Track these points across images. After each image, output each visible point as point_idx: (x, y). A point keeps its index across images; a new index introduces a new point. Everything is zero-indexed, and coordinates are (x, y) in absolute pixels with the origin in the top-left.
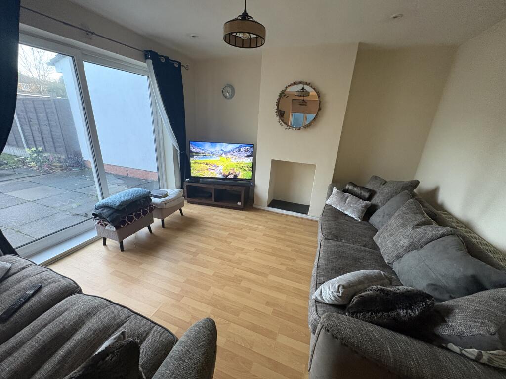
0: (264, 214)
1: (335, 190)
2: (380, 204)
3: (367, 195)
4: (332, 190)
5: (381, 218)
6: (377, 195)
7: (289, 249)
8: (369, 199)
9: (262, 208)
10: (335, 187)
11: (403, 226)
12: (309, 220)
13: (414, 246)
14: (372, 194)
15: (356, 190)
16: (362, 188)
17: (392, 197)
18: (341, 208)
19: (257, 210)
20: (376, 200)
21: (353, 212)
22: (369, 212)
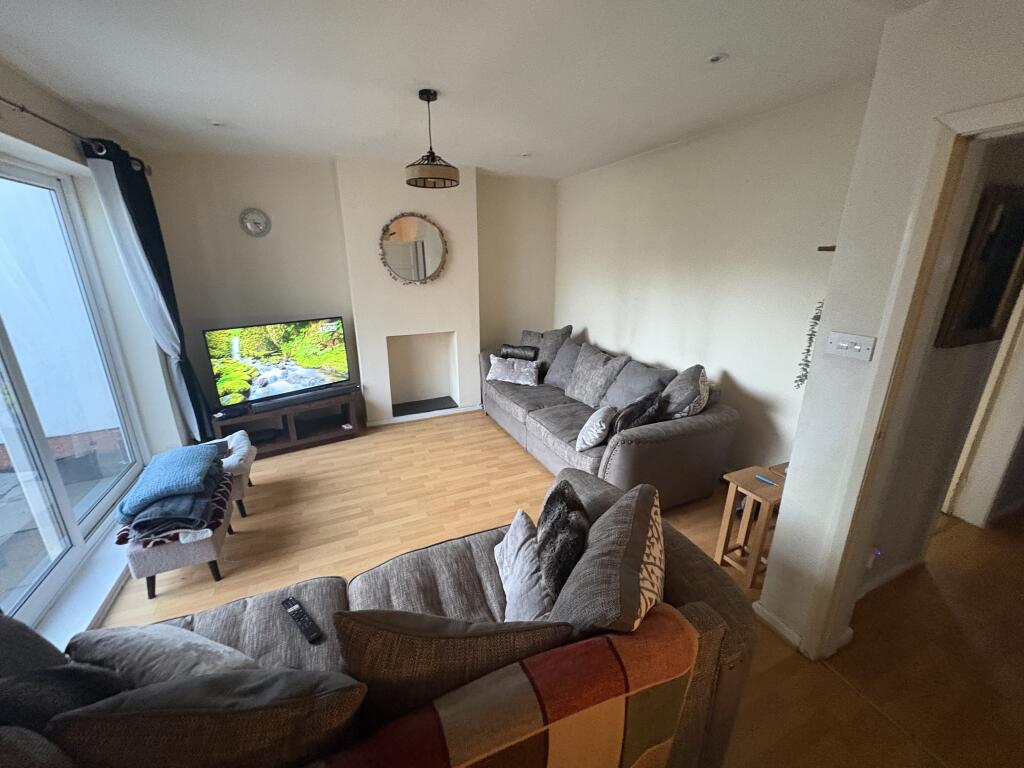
0: (397, 430)
1: (494, 360)
2: (548, 360)
3: (531, 354)
4: (489, 360)
5: (560, 373)
6: (541, 351)
7: (478, 451)
8: (534, 359)
9: (385, 422)
10: (492, 356)
11: (593, 368)
12: (464, 413)
13: (609, 383)
14: (536, 351)
15: (516, 351)
16: (524, 348)
17: (557, 349)
18: (510, 378)
19: (377, 429)
20: (543, 357)
21: (527, 379)
22: (542, 372)
